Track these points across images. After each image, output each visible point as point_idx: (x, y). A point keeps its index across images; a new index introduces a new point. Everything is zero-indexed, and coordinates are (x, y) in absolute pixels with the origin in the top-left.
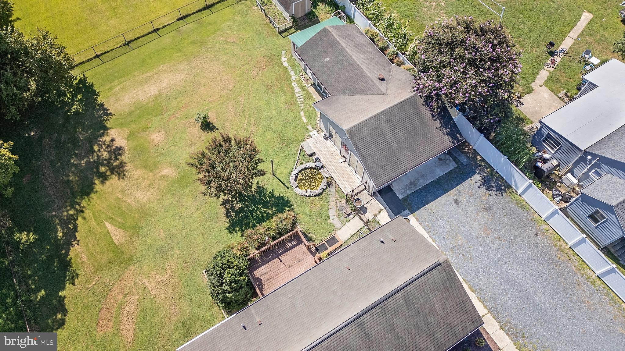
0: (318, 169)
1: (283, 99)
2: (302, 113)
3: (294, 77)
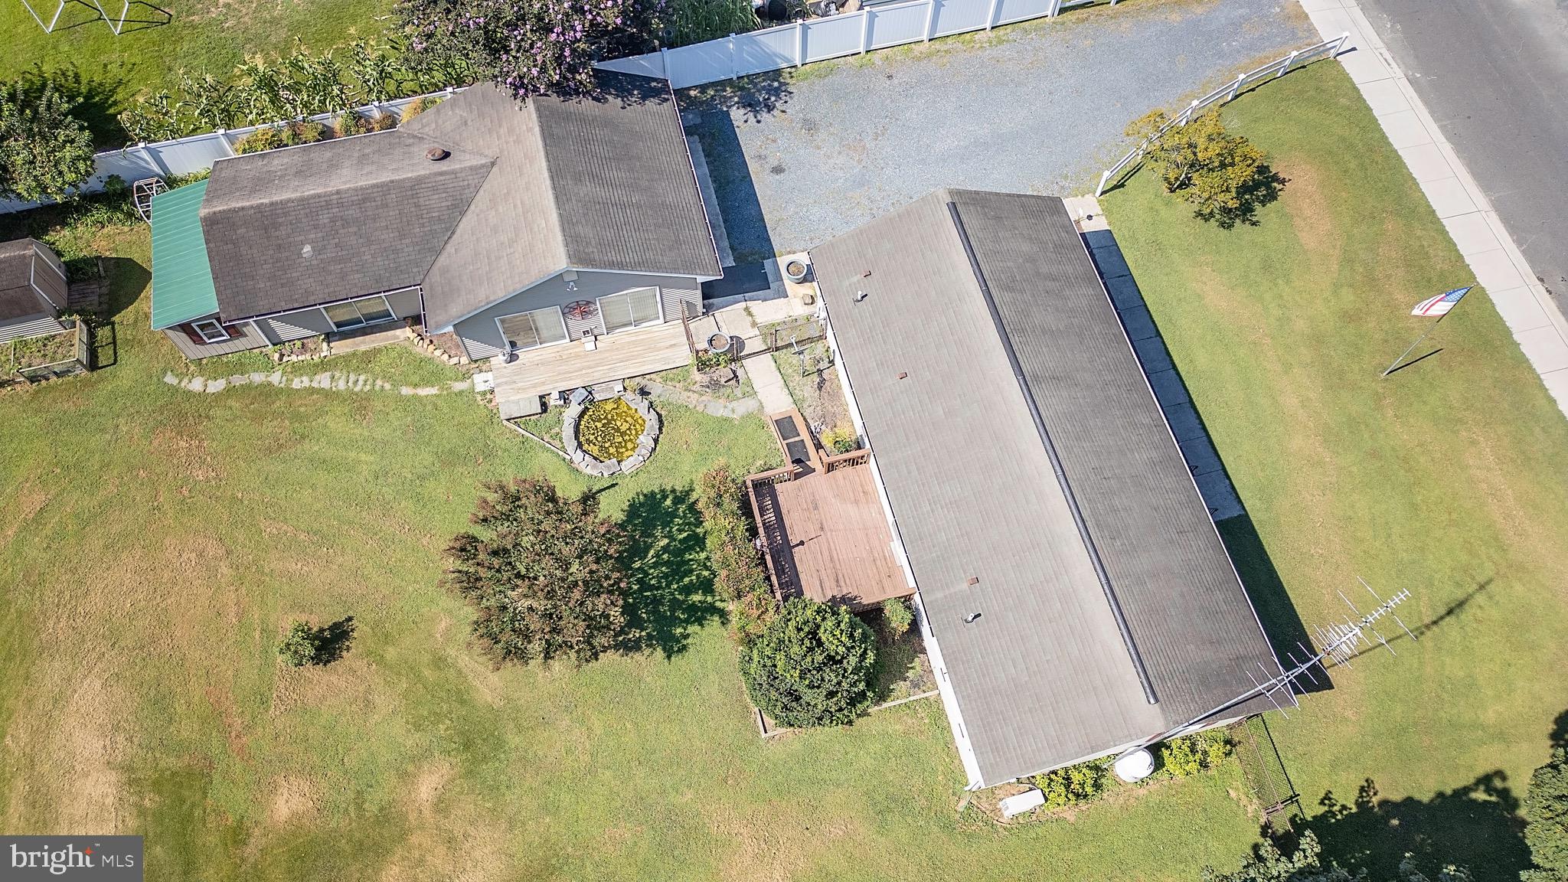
0: (590, 402)
2: (406, 391)
3: (276, 378)
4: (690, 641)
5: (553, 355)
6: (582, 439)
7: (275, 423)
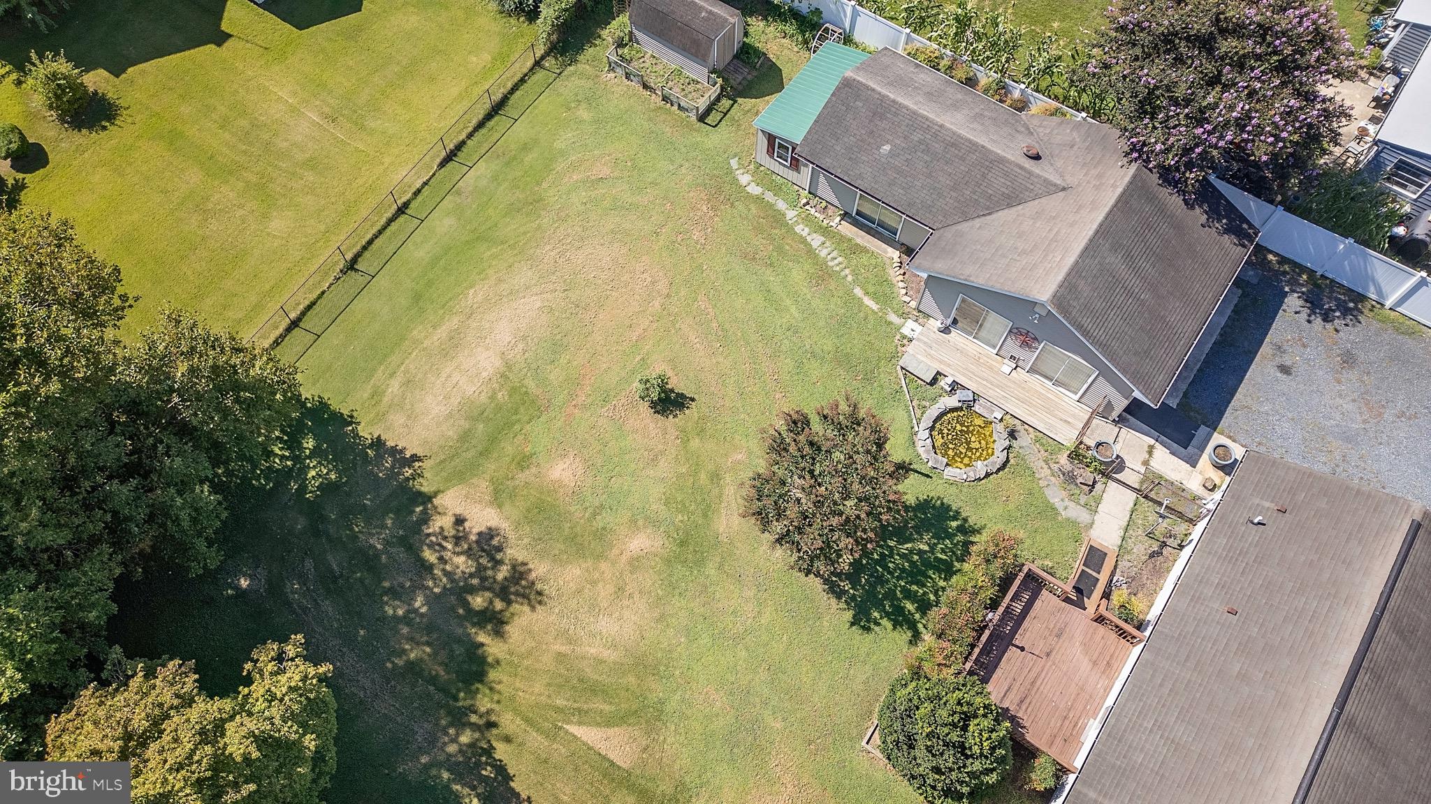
0: (968, 406)
1: (797, 275)
2: (858, 292)
3: (791, 214)
4: (877, 629)
5: (975, 353)
6: (938, 425)
7: (764, 242)
